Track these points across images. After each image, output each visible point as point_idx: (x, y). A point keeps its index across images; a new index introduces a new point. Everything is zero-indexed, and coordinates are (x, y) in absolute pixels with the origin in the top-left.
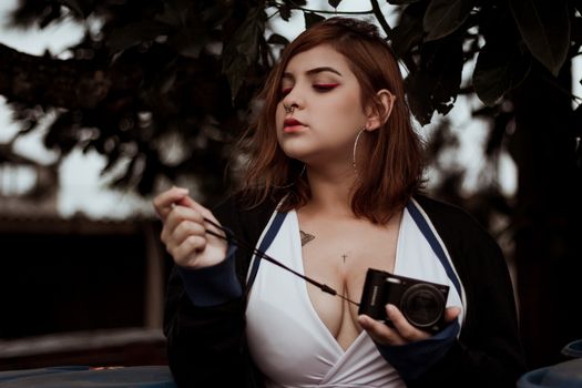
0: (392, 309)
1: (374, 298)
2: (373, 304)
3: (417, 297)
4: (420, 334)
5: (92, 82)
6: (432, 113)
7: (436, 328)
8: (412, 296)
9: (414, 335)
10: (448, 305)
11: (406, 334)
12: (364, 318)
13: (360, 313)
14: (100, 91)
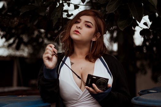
0: (94, 85)
1: (89, 82)
2: (89, 83)
3: (100, 82)
4: (101, 91)
5: (14, 21)
6: (106, 31)
7: (105, 90)
8: (99, 81)
9: (99, 91)
10: (108, 83)
11: (97, 91)
12: (87, 87)
13: (86, 85)
14: (16, 23)
